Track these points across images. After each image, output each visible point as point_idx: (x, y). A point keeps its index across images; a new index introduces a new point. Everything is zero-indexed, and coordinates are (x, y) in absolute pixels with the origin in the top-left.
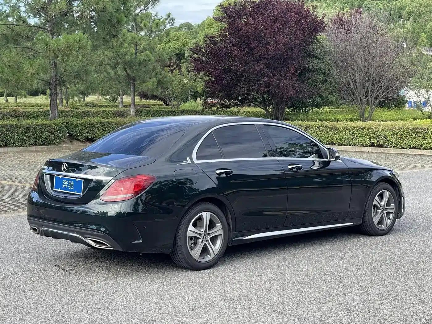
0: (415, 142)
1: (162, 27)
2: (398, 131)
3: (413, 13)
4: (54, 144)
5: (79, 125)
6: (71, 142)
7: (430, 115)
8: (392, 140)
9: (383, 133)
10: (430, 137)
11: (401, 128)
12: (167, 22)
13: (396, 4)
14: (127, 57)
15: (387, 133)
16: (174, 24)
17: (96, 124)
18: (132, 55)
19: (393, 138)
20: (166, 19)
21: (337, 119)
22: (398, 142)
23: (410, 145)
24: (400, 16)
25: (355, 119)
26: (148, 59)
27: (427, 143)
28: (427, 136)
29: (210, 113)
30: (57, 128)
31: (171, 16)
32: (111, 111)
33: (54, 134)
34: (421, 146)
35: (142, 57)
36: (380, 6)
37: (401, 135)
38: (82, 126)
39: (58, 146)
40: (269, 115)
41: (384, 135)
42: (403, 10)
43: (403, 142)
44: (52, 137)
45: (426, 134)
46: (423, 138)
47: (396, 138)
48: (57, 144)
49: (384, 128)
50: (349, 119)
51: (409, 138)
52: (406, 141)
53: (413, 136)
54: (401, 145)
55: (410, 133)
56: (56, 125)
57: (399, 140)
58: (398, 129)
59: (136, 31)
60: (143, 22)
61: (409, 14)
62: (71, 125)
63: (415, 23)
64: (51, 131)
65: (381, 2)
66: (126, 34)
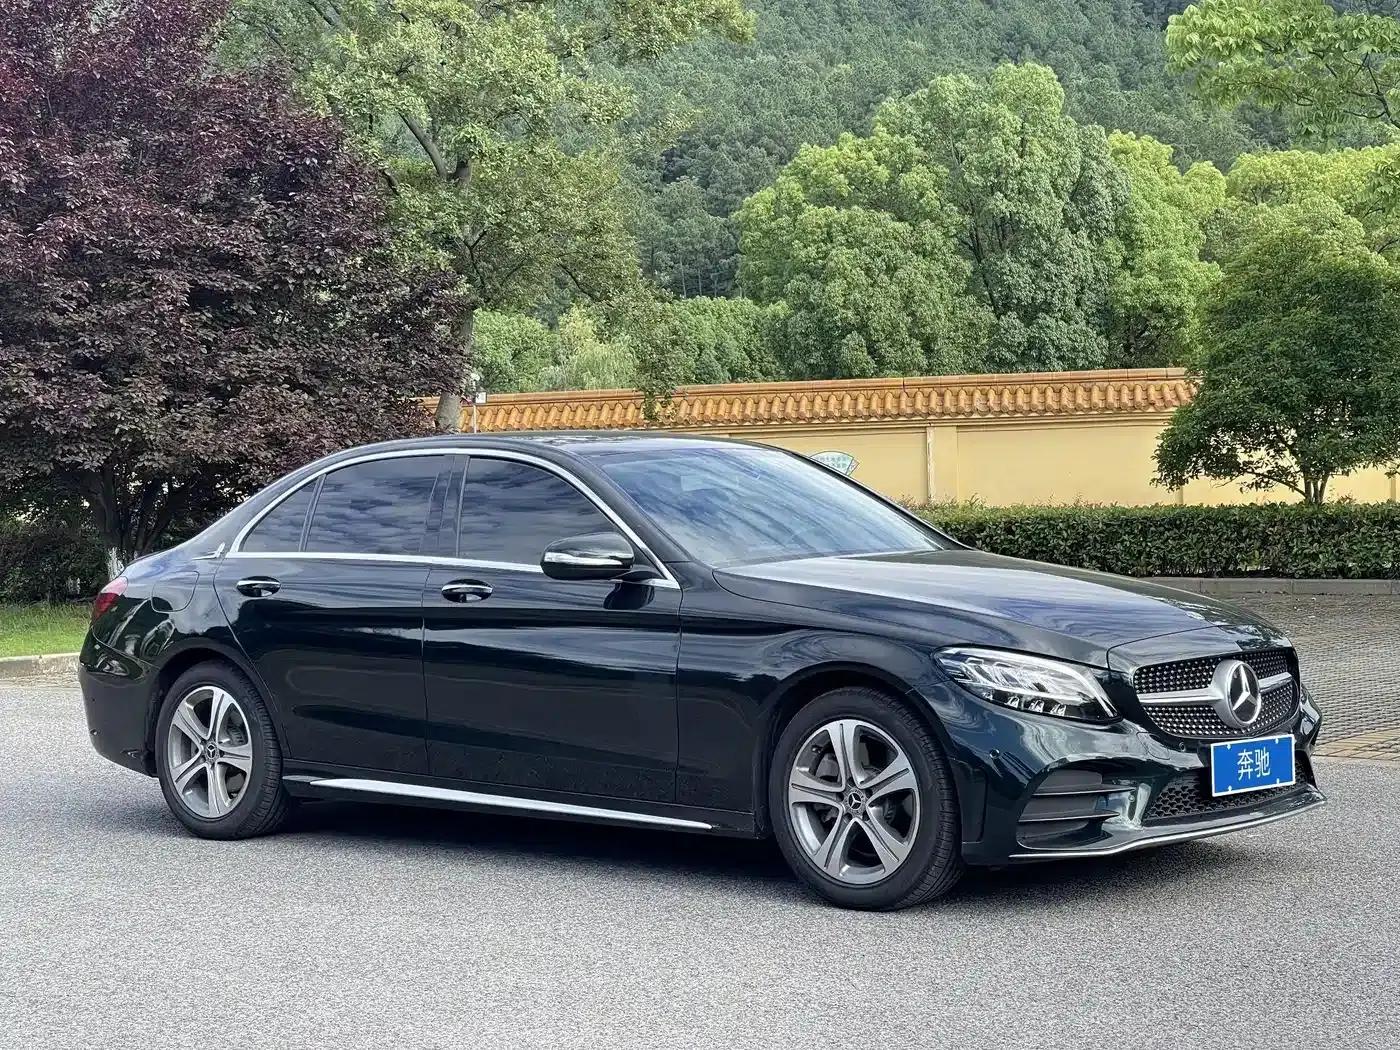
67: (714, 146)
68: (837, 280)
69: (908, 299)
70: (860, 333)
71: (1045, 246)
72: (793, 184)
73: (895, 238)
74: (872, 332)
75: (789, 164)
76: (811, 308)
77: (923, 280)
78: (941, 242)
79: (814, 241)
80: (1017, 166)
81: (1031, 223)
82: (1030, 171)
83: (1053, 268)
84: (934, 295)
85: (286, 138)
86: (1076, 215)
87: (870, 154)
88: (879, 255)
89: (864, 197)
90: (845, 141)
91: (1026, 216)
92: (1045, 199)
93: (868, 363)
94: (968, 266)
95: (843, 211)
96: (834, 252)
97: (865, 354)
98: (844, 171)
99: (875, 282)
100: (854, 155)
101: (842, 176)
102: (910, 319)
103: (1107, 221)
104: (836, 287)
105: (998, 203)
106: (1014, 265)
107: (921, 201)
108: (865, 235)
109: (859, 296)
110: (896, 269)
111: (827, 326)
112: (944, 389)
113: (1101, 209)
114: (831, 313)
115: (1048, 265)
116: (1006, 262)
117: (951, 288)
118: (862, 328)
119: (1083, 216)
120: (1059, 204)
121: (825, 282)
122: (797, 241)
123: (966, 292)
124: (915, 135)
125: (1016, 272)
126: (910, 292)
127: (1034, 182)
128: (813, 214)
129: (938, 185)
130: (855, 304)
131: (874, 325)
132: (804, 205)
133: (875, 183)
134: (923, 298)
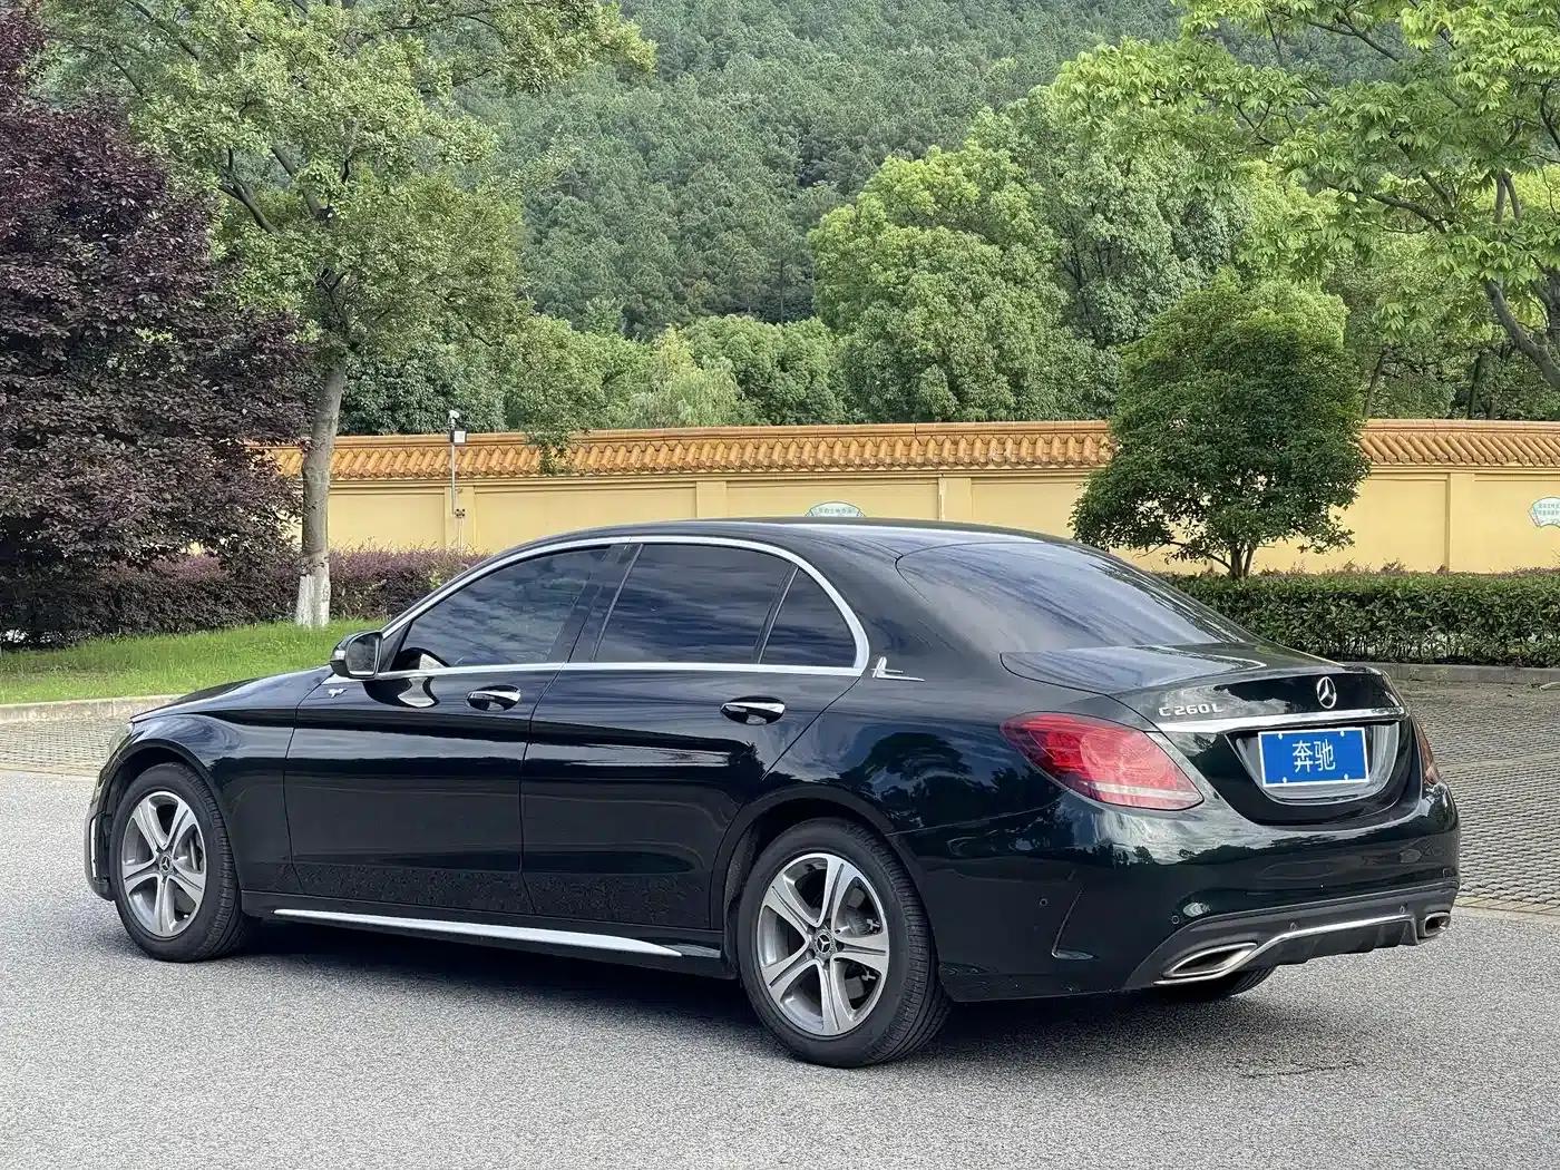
67: (856, 148)
68: (916, 308)
69: (994, 332)
70: (940, 367)
71: (1150, 274)
72: (874, 202)
73: (983, 263)
74: (954, 366)
75: (872, 179)
76: (889, 338)
77: (1011, 309)
78: (1034, 268)
79: (896, 265)
80: (1120, 186)
81: (1134, 248)
82: (1134, 191)
83: (1158, 299)
84: (1024, 326)
85: (103, 176)
86: (1188, 240)
87: (959, 170)
88: (965, 280)
89: (952, 217)
90: (933, 154)
91: (1129, 241)
92: (1151, 222)
93: (948, 400)
94: (1063, 296)
95: (928, 232)
96: (915, 277)
97: (947, 389)
98: (930, 187)
99: (959, 311)
100: (941, 170)
101: (927, 193)
102: (996, 352)
103: (1222, 247)
104: (916, 315)
105: (1098, 226)
106: (1115, 295)
107: (1013, 222)
108: (950, 258)
109: (940, 326)
110: (983, 296)
111: (904, 359)
112: (958, 437)
113: (1215, 235)
114: (909, 344)
115: (1152, 294)
116: (1106, 291)
117: (1044, 320)
118: (944, 361)
119: (1195, 241)
120: (1166, 228)
121: (905, 310)
122: (875, 264)
123: (1062, 324)
124: (1012, 150)
125: (1116, 300)
126: (996, 322)
127: (1139, 203)
128: (894, 235)
129: (1033, 204)
130: (936, 335)
131: (957, 358)
132: (885, 224)
133: (964, 202)
134: (1012, 329)
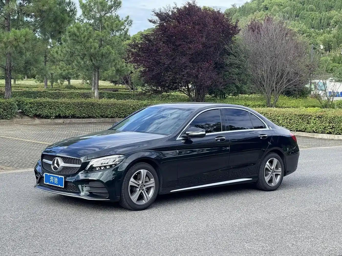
0: (301, 126)
1: (123, 27)
2: (288, 116)
3: (339, 22)
4: (6, 118)
5: (28, 103)
6: (22, 117)
7: (326, 104)
8: (283, 124)
9: (276, 118)
10: (313, 123)
11: (291, 114)
12: (126, 23)
13: (326, 14)
14: (92, 50)
15: (280, 118)
16: (131, 25)
17: (44, 104)
18: (95, 48)
19: (284, 122)
20: (125, 21)
21: (247, 104)
22: (287, 126)
23: (297, 129)
24: (328, 24)
25: (262, 105)
26: (108, 52)
27: (310, 128)
28: (311, 122)
29: (160, 97)
30: (9, 105)
31: (129, 19)
32: (79, 93)
33: (7, 110)
34: (306, 129)
35: (104, 50)
36: (313, 16)
37: (290, 120)
38: (32, 104)
39: (10, 120)
40: (192, 100)
41: (277, 120)
42: (331, 19)
43: (292, 126)
44: (5, 113)
45: (310, 119)
46: (308, 123)
47: (286, 122)
48: (8, 118)
49: (277, 114)
50: (257, 105)
51: (296, 123)
52: (294, 125)
53: (300, 121)
54: (290, 128)
55: (297, 118)
56: (8, 104)
57: (289, 124)
58: (288, 115)
59: (101, 29)
60: (106, 22)
61: (335, 23)
62: (23, 104)
63: (340, 30)
64: (4, 108)
65: (314, 13)
66: (92, 32)
